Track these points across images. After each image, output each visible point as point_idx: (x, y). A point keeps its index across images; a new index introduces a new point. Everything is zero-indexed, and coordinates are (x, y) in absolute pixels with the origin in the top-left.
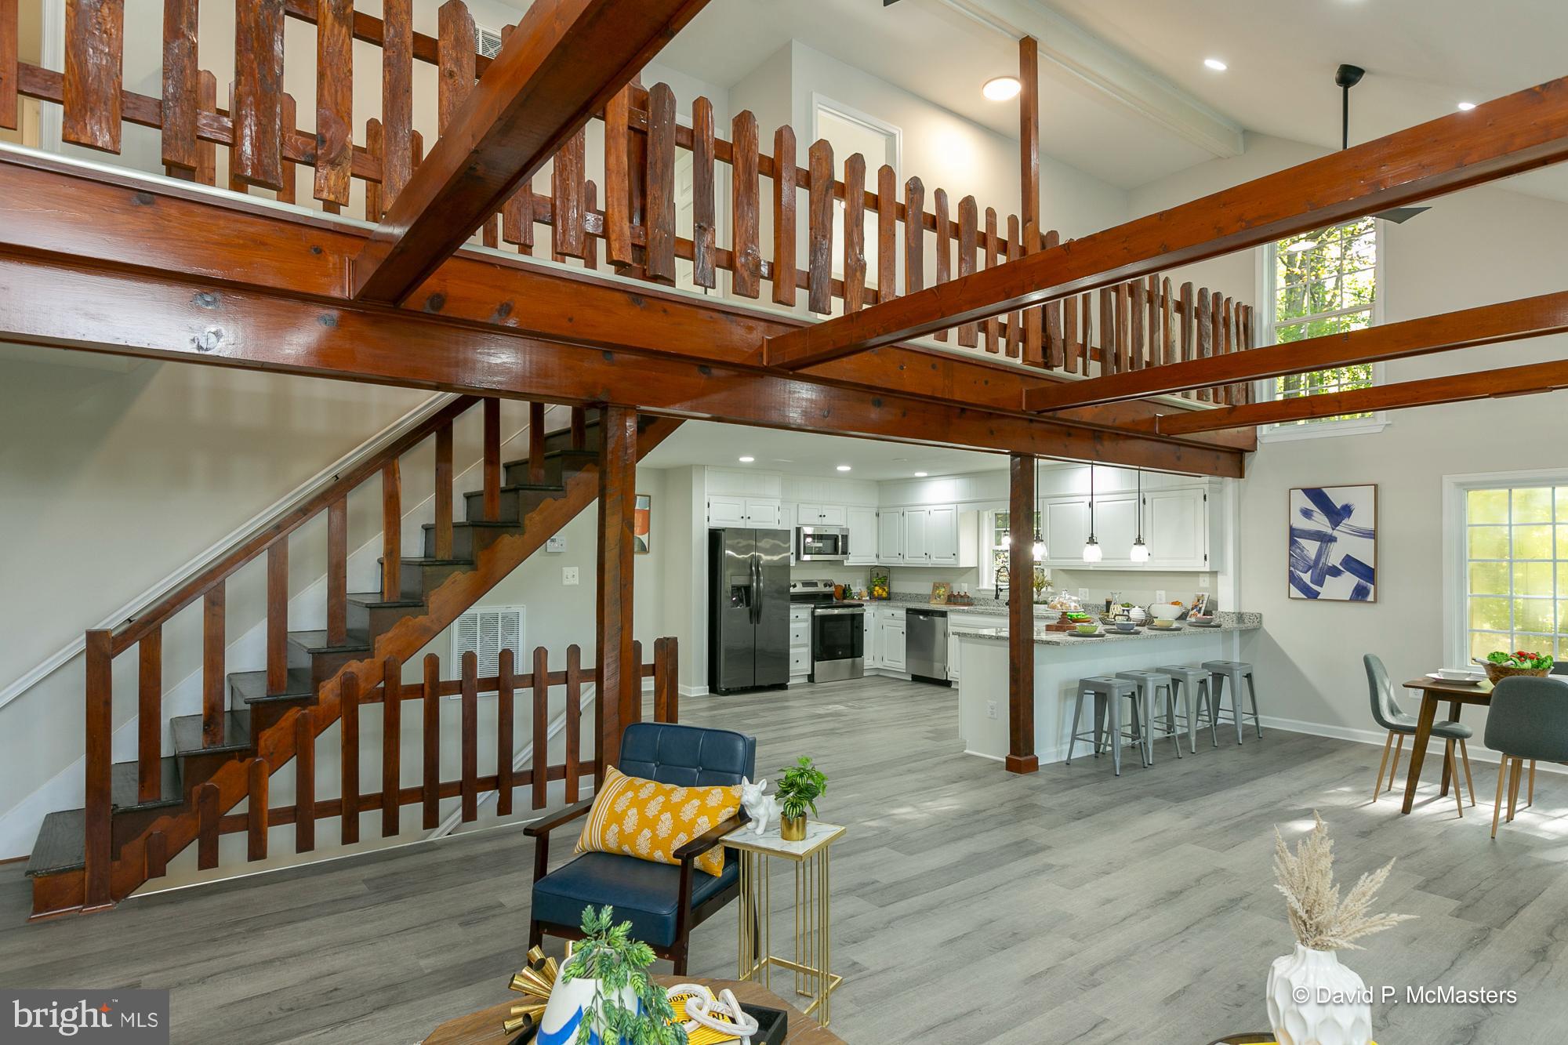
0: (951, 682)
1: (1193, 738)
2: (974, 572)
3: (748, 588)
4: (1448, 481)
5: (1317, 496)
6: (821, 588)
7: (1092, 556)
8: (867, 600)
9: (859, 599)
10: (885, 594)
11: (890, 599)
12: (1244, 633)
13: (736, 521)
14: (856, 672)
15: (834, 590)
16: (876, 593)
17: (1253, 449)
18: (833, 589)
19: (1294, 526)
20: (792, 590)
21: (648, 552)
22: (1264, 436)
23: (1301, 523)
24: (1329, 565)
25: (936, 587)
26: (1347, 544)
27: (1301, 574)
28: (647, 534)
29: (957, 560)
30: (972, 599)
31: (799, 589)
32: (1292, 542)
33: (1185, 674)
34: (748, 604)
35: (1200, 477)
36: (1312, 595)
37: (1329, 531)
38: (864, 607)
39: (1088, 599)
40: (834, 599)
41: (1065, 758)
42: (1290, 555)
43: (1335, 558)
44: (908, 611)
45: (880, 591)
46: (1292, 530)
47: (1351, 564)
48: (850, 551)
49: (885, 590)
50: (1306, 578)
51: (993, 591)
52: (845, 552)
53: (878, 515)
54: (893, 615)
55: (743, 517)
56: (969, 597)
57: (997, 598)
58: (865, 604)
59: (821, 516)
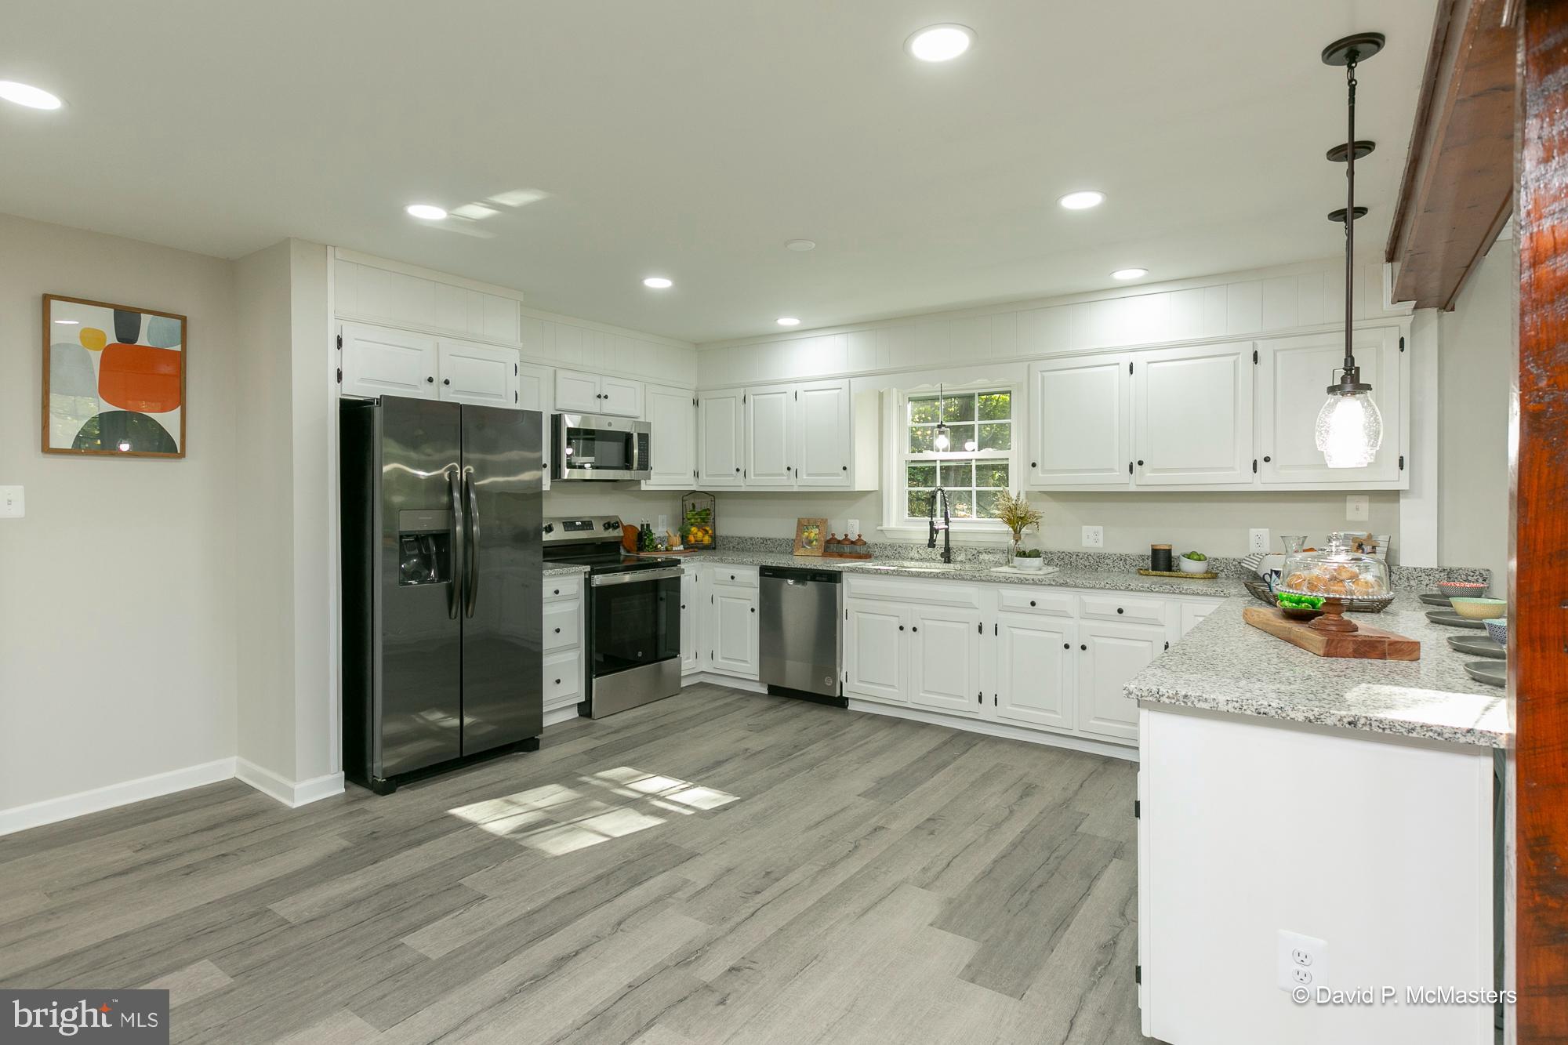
0: (847, 699)
2: (874, 497)
3: (442, 538)
6: (598, 532)
8: (679, 552)
9: (667, 550)
10: (707, 540)
11: (714, 548)
13: (417, 385)
14: (670, 688)
15: (622, 534)
16: (692, 538)
18: (618, 533)
20: (546, 537)
21: (183, 455)
25: (802, 526)
28: (178, 409)
29: (849, 478)
30: (870, 547)
31: (558, 535)
34: (443, 574)
38: (682, 566)
39: (1100, 544)
40: (623, 552)
44: (765, 571)
45: (700, 534)
48: (652, 463)
49: (707, 532)
51: (923, 533)
52: (644, 465)
53: (696, 403)
54: (733, 578)
55: (430, 380)
56: (865, 543)
57: (929, 546)
58: (682, 558)
59: (599, 396)
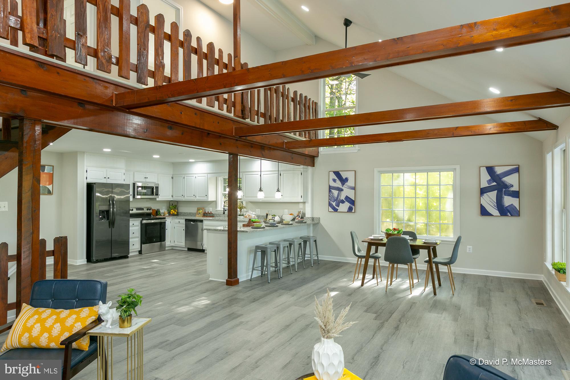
0: (204, 250)
1: (296, 266)
2: (215, 203)
3: (108, 212)
4: (376, 170)
5: (337, 174)
6: (146, 211)
7: (261, 196)
8: (167, 216)
9: (164, 215)
10: (176, 213)
11: (178, 215)
12: (314, 225)
13: (102, 179)
14: (162, 248)
15: (152, 211)
16: (171, 213)
17: (317, 156)
18: (151, 211)
19: (330, 185)
20: (131, 212)
21: (52, 194)
22: (321, 151)
23: (333, 184)
24: (341, 199)
25: (198, 209)
26: (347, 192)
27: (332, 202)
28: (52, 184)
29: (208, 198)
30: (214, 214)
31: (135, 211)
32: (330, 191)
33: (294, 241)
34: (108, 219)
35: (300, 166)
36: (336, 210)
37: (341, 187)
38: (166, 219)
39: (259, 213)
40: (152, 216)
41: (249, 278)
42: (329, 196)
43: (343, 197)
44: (186, 220)
45: (174, 212)
46: (330, 186)
47: (348, 199)
48: (159, 193)
49: (176, 211)
50: (334, 204)
51: (222, 211)
52: (157, 194)
53: (172, 178)
54: (179, 222)
55: (105, 178)
56: (212, 213)
57: (223, 214)
58: (166, 218)
59: (145, 178)
